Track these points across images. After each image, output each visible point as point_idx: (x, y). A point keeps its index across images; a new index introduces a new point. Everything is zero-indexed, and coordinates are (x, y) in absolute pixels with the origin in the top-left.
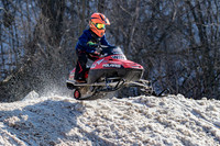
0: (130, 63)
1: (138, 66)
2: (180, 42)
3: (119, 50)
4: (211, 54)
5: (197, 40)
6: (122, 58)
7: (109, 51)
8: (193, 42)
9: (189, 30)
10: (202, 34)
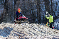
0: (26, 18)
1: (27, 18)
2: (29, 13)
3: (24, 15)
4: (34, 15)
5: (32, 13)
6: (24, 17)
7: (22, 16)
8: (31, 13)
9: (30, 11)
10: (32, 12)
